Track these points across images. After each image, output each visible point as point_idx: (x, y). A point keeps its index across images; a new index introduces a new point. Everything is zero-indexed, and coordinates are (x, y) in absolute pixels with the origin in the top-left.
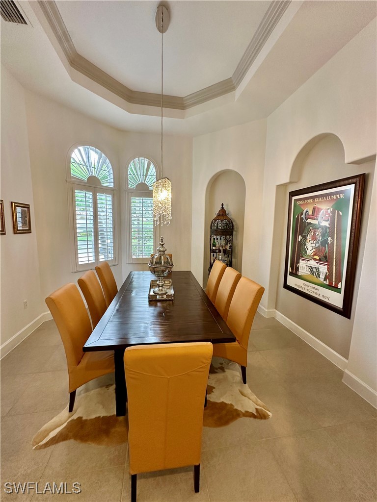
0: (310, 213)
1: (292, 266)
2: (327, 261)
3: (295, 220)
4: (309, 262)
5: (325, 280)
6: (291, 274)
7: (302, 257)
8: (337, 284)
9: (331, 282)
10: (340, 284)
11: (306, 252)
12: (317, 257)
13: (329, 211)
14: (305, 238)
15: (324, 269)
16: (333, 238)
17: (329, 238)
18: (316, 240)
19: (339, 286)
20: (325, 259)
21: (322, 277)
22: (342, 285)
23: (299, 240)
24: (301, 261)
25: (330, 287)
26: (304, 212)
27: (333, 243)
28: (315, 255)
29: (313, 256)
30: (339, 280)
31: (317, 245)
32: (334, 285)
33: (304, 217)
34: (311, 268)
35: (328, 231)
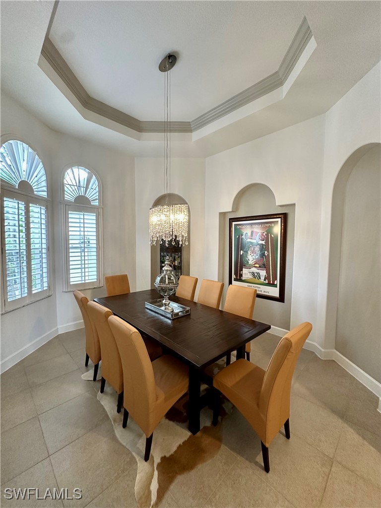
0: (249, 234)
1: (236, 274)
2: (265, 267)
3: (237, 240)
4: (251, 270)
5: (265, 280)
6: (236, 280)
7: (245, 266)
8: (274, 282)
9: (269, 281)
10: (276, 281)
11: (248, 263)
12: (257, 266)
13: (264, 234)
14: (247, 252)
15: (263, 273)
16: (268, 252)
17: (266, 252)
18: (255, 253)
19: (276, 283)
20: (264, 266)
21: (262, 278)
22: (277, 282)
23: (241, 254)
24: (244, 269)
25: (269, 284)
26: (244, 234)
27: (268, 255)
28: (255, 264)
29: (254, 264)
30: (275, 278)
31: (257, 257)
32: (271, 282)
33: (244, 238)
34: (253, 274)
35: (264, 247)
